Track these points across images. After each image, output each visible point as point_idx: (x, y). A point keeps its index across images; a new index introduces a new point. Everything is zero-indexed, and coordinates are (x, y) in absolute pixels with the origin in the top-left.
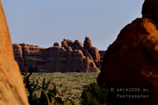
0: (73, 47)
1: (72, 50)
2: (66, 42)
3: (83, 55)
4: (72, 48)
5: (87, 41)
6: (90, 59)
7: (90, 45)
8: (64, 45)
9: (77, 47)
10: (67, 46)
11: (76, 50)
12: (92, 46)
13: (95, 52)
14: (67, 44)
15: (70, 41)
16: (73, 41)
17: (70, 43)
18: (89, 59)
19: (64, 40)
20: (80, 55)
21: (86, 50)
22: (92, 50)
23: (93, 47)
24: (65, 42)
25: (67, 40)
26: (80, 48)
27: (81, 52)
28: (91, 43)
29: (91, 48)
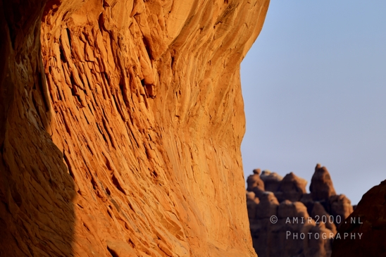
0: (279, 193)
1: (276, 202)
2: (261, 178)
3: (307, 215)
4: (276, 196)
5: (320, 176)
6: (328, 226)
7: (328, 188)
8: (255, 185)
9: (293, 192)
10: (262, 188)
11: (288, 202)
12: (334, 192)
13: (342, 208)
14: (262, 184)
15: (271, 175)
16: (281, 175)
17: (270, 182)
18: (324, 229)
19: (255, 172)
20: (300, 216)
21: (318, 203)
22: (335, 204)
24: (257, 178)
25: (263, 173)
26: (300, 196)
27: (301, 207)
28: (331, 183)
29: (332, 197)
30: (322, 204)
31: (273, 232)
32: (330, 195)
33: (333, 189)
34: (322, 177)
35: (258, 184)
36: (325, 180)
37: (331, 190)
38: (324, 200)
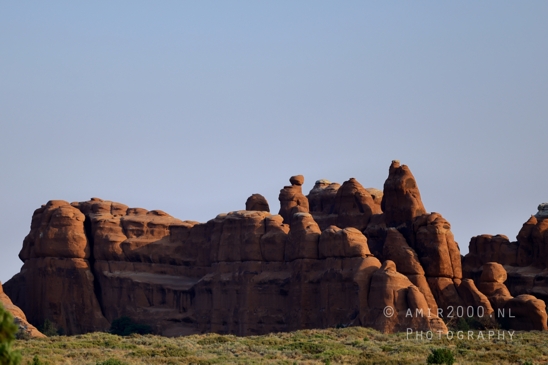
1: (316, 229)
3: (366, 250)
5: (397, 182)
7: (411, 202)
8: (294, 204)
9: (354, 213)
11: (335, 229)
12: (422, 210)
14: (304, 200)
17: (327, 198)
18: (393, 272)
19: (295, 181)
20: (355, 254)
21: (394, 229)
22: (423, 230)
23: (428, 212)
26: (364, 221)
27: (357, 237)
28: (416, 195)
29: (417, 218)
30: (401, 231)
31: (311, 282)
32: (415, 215)
33: (420, 204)
34: (400, 183)
35: (298, 203)
36: (406, 190)
37: (417, 207)
38: (404, 225)
